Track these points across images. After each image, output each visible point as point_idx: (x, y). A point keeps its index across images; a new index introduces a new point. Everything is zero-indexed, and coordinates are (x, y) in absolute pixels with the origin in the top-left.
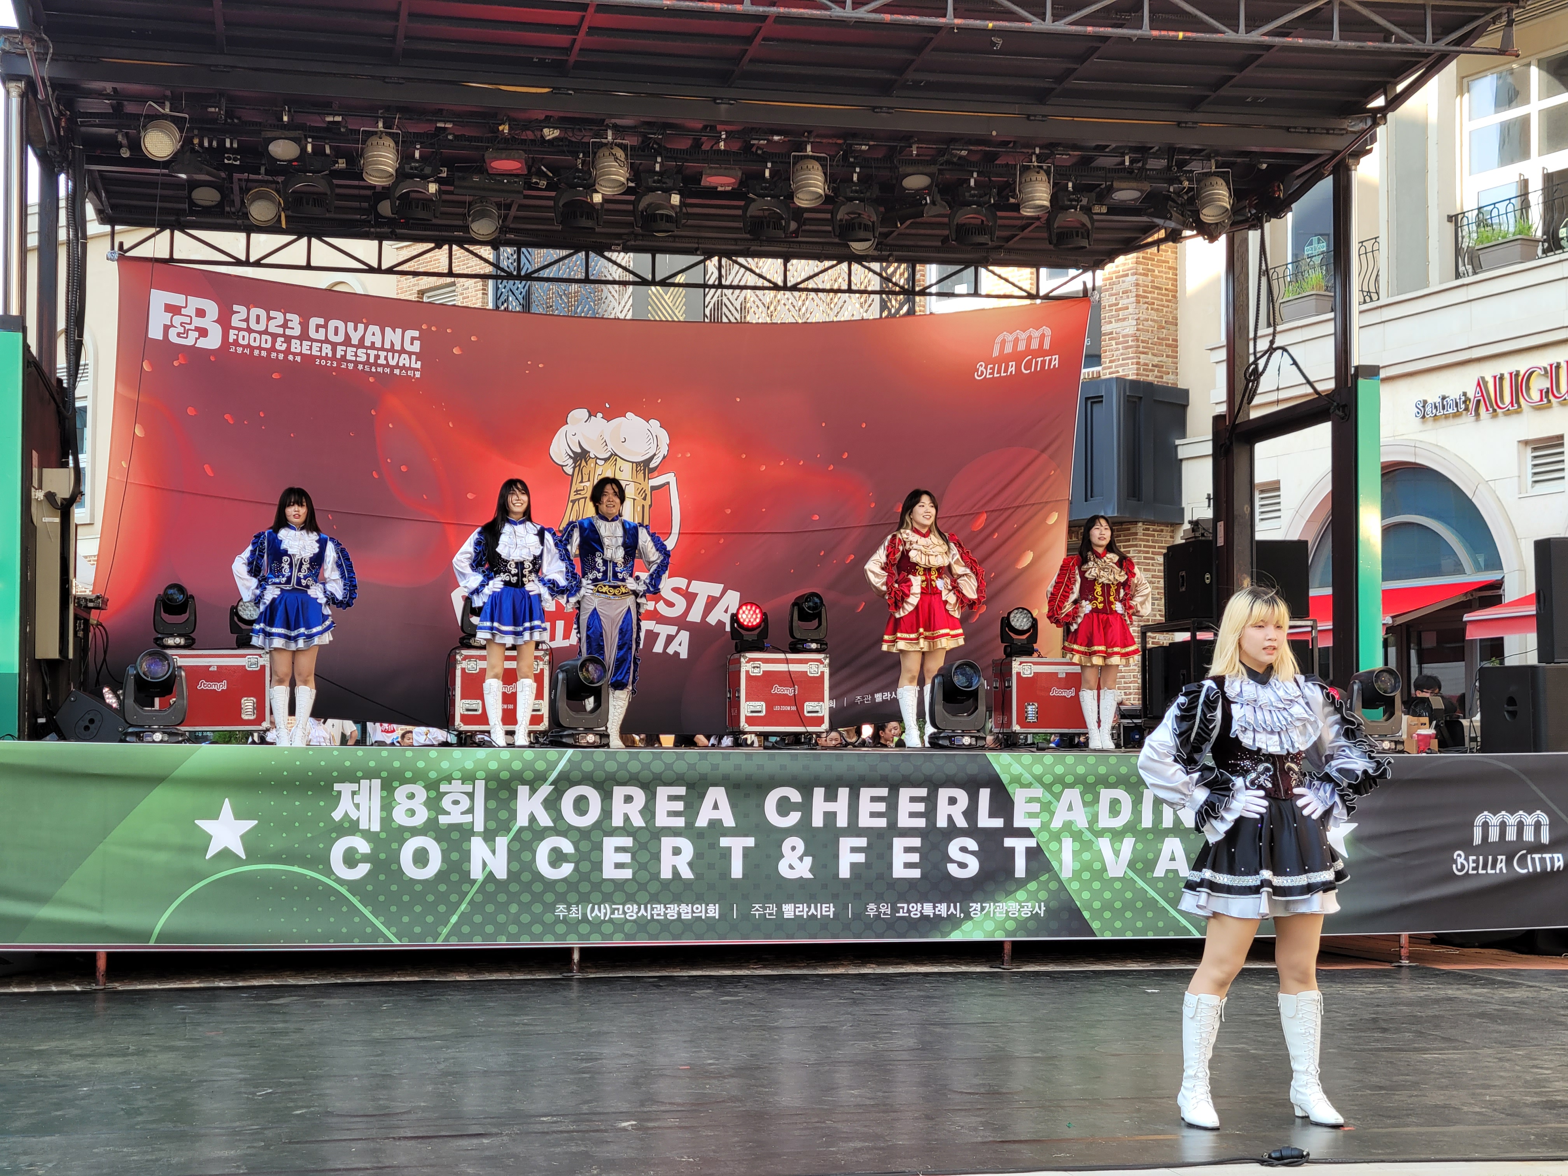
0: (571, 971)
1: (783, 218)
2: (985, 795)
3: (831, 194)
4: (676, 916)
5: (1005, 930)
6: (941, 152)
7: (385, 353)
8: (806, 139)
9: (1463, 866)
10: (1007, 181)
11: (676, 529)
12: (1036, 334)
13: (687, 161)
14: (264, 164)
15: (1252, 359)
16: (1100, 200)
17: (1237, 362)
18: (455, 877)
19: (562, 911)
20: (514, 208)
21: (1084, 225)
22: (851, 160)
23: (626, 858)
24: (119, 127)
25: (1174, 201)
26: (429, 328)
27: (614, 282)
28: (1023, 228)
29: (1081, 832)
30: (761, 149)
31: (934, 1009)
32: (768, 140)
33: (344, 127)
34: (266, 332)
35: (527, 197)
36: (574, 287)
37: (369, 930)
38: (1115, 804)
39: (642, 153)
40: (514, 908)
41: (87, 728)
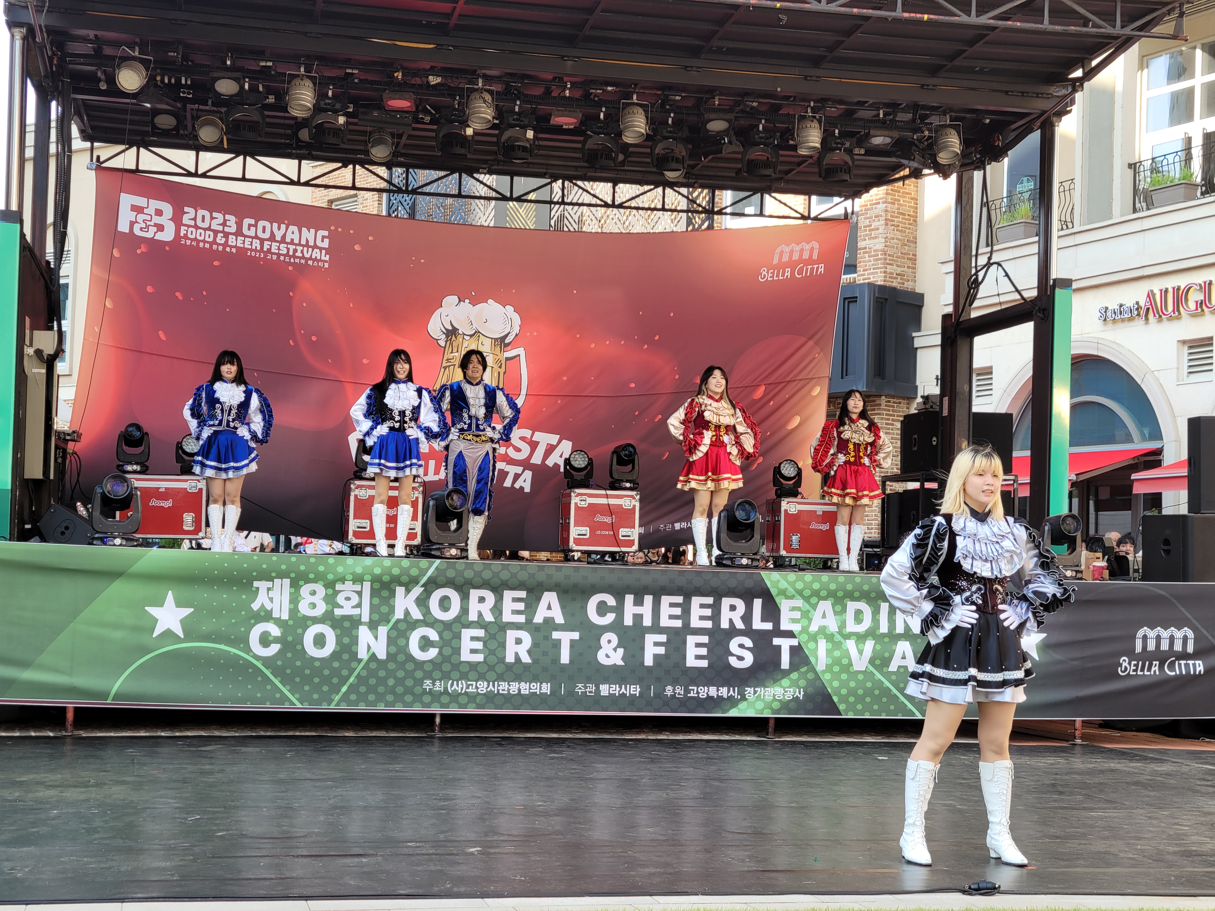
0: (434, 731)
1: (613, 151)
2: (758, 603)
3: (651, 133)
4: (517, 692)
5: (772, 709)
6: (737, 103)
7: (302, 248)
8: (633, 90)
9: (1126, 668)
10: (788, 127)
11: (524, 392)
12: (807, 247)
13: (540, 104)
14: (211, 98)
15: (973, 271)
16: (859, 144)
17: (962, 273)
18: (346, 656)
19: (428, 685)
20: (404, 138)
21: (846, 163)
22: (668, 107)
23: (479, 645)
24: (99, 66)
25: (916, 146)
26: (336, 229)
27: (480, 198)
28: (799, 164)
29: (832, 635)
30: (598, 97)
31: (714, 768)
32: (603, 90)
33: (274, 71)
34: (209, 229)
35: (414, 129)
36: (449, 201)
37: (278, 695)
38: (858, 614)
39: (505, 97)
40: (391, 682)
41: (63, 533)
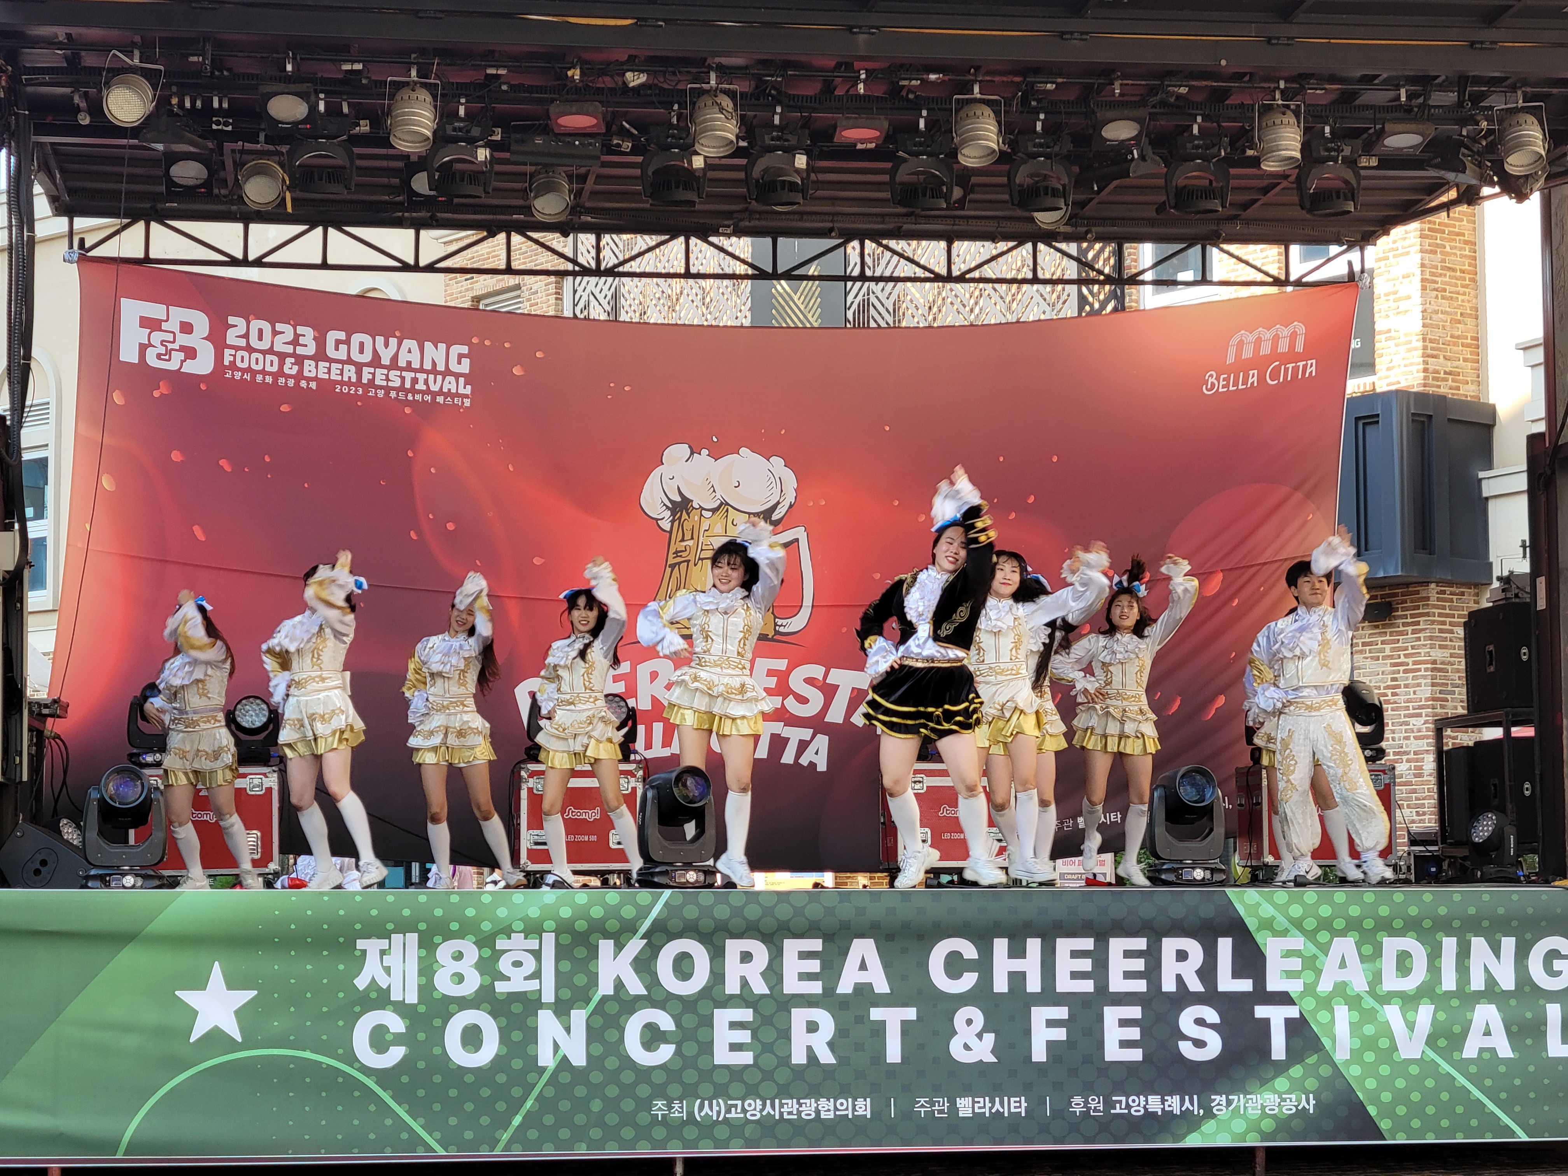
1: (943, 184)
2: (1225, 946)
3: (1005, 148)
4: (813, 1115)
5: (1260, 1132)
6: (1153, 91)
7: (425, 376)
8: (972, 78)
10: (1242, 127)
12: (1285, 332)
13: (815, 110)
14: (264, 130)
16: (1368, 150)
18: (517, 1065)
19: (660, 1109)
20: (591, 180)
21: (1346, 182)
22: (1034, 103)
23: (744, 1036)
24: (76, 85)
25: (1468, 147)
26: (482, 342)
27: (721, 276)
28: (1264, 190)
29: (1359, 998)
30: (912, 92)
32: (920, 79)
33: (367, 78)
34: (271, 351)
35: (605, 165)
36: (673, 285)
37: (404, 1136)
38: (1403, 958)
39: (756, 102)
40: (596, 1105)
41: (37, 872)
